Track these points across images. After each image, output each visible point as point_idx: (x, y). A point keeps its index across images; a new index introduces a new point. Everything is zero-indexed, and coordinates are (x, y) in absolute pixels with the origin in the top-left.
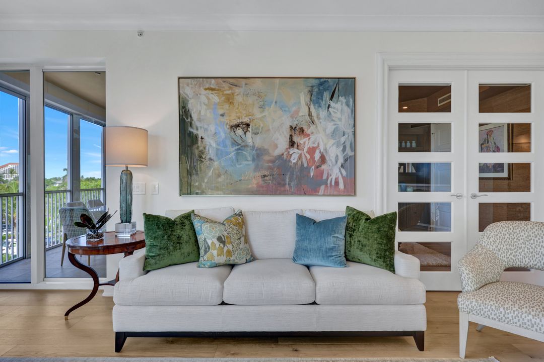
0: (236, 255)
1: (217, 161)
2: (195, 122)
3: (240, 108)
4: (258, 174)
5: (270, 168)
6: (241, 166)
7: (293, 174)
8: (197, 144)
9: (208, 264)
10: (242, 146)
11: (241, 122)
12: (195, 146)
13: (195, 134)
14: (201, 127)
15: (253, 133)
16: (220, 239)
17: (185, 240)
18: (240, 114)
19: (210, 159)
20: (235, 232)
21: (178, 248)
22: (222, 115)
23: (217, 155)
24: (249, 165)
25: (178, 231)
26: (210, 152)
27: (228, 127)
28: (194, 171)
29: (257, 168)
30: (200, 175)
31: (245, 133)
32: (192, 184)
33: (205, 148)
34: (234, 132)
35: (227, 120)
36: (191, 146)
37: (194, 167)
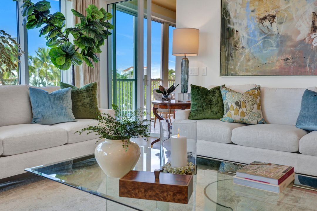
0: (248, 116)
1: (247, 49)
2: (232, 20)
3: (268, 3)
4: (282, 58)
5: (292, 52)
6: (267, 51)
7: (314, 57)
8: (233, 36)
9: (227, 119)
10: (268, 35)
11: (268, 15)
12: (232, 38)
13: (232, 28)
14: (236, 23)
15: (278, 23)
16: (237, 103)
17: (214, 102)
18: (267, 8)
19: (243, 47)
20: (250, 100)
21: (209, 107)
22: (253, 11)
23: (248, 43)
24: (273, 50)
25: (210, 97)
26: (243, 42)
27: (257, 20)
28: (230, 58)
29: (280, 53)
30: (234, 60)
31: (271, 24)
32: (229, 67)
33: (239, 39)
34: (262, 23)
35: (256, 14)
36: (228, 38)
37: (230, 55)
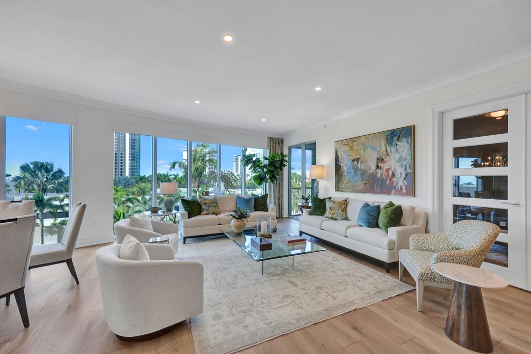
1: (347, 177)
2: (340, 160)
3: (356, 151)
4: (363, 183)
5: (368, 180)
6: (356, 179)
7: (378, 183)
8: (341, 169)
9: (326, 216)
10: (356, 169)
11: (356, 158)
13: (340, 165)
14: (342, 162)
15: (361, 163)
16: (330, 208)
18: (356, 154)
19: (345, 176)
21: (320, 209)
22: (349, 156)
23: (347, 174)
24: (359, 178)
26: (345, 172)
27: (351, 161)
28: (340, 181)
29: (362, 180)
30: (342, 183)
31: (358, 163)
32: (339, 186)
33: (343, 171)
34: (354, 163)
35: (351, 158)
36: (338, 170)
37: (339, 179)
